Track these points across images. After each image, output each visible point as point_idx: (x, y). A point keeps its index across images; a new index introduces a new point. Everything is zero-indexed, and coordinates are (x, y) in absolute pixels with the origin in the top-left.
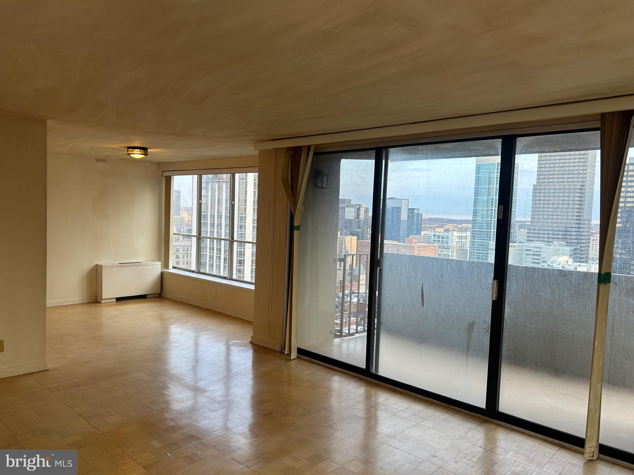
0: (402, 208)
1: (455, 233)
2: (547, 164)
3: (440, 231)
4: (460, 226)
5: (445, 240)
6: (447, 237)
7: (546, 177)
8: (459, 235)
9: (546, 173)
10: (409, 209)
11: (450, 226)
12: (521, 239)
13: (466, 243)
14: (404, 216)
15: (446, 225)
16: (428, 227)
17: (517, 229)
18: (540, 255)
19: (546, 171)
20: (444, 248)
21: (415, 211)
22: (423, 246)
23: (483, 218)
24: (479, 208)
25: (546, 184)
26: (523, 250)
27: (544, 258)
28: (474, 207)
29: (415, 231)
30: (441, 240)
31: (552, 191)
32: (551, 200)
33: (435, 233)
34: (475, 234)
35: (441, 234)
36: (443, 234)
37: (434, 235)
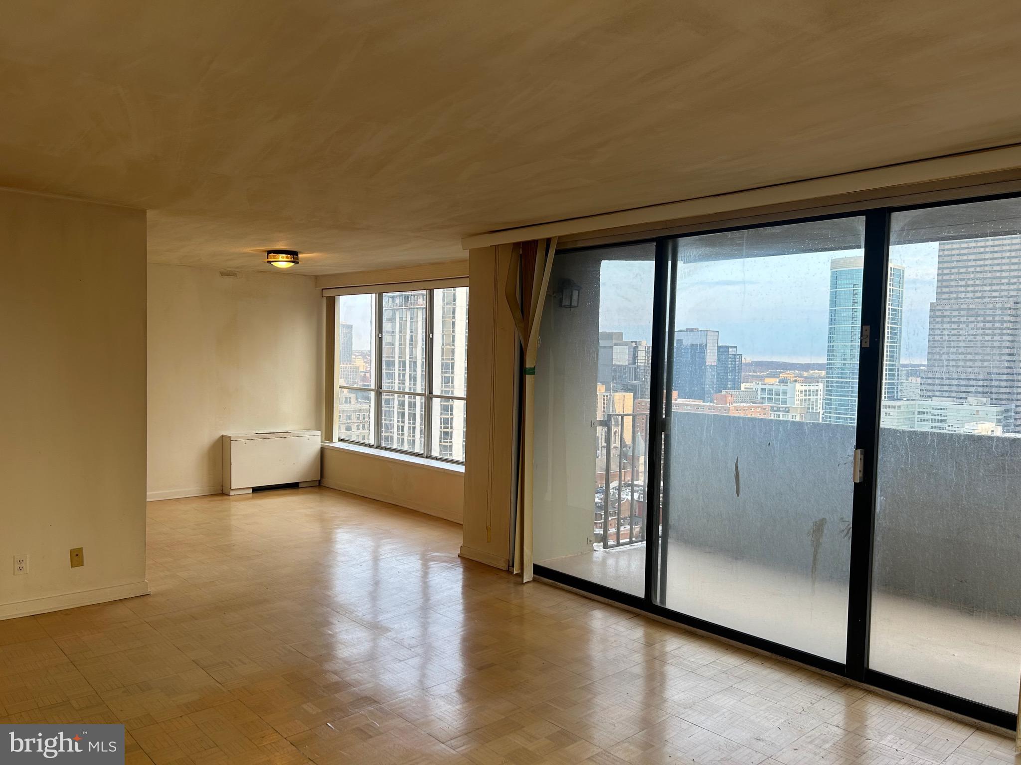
0: (708, 345)
1: (798, 386)
2: (953, 268)
3: (772, 383)
4: (805, 374)
5: (781, 397)
6: (785, 393)
7: (952, 289)
8: (804, 388)
9: (952, 283)
10: (719, 347)
11: (789, 375)
12: (911, 394)
13: (817, 401)
14: (711, 358)
15: (781, 373)
16: (753, 376)
17: (904, 377)
18: (944, 421)
19: (952, 280)
20: (780, 411)
21: (730, 350)
22: (744, 407)
23: (845, 360)
24: (838, 344)
25: (953, 301)
26: (914, 413)
27: (952, 426)
28: (830, 342)
29: (729, 383)
30: (773, 397)
31: (964, 313)
32: (961, 329)
33: (764, 387)
34: (832, 386)
35: (774, 388)
36: (779, 387)
37: (763, 390)
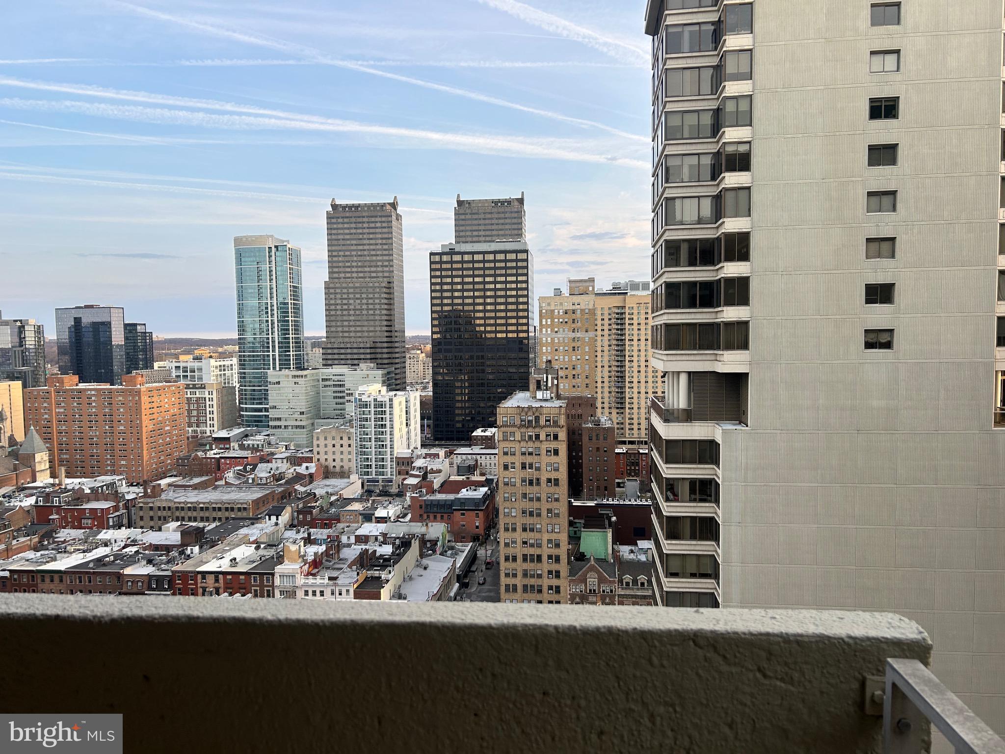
0: (113, 323)
1: (213, 362)
2: (340, 251)
3: (186, 360)
4: (220, 350)
5: (196, 374)
6: (200, 369)
7: (341, 270)
8: (218, 364)
10: (126, 325)
11: (204, 351)
12: (316, 364)
14: (118, 337)
18: (343, 386)
19: (340, 262)
21: (139, 327)
22: (157, 387)
23: (255, 334)
24: (247, 319)
28: (239, 317)
29: (141, 363)
30: (189, 374)
31: (351, 290)
32: (351, 304)
34: (245, 360)
35: (189, 365)
36: (192, 364)
37: (177, 368)
